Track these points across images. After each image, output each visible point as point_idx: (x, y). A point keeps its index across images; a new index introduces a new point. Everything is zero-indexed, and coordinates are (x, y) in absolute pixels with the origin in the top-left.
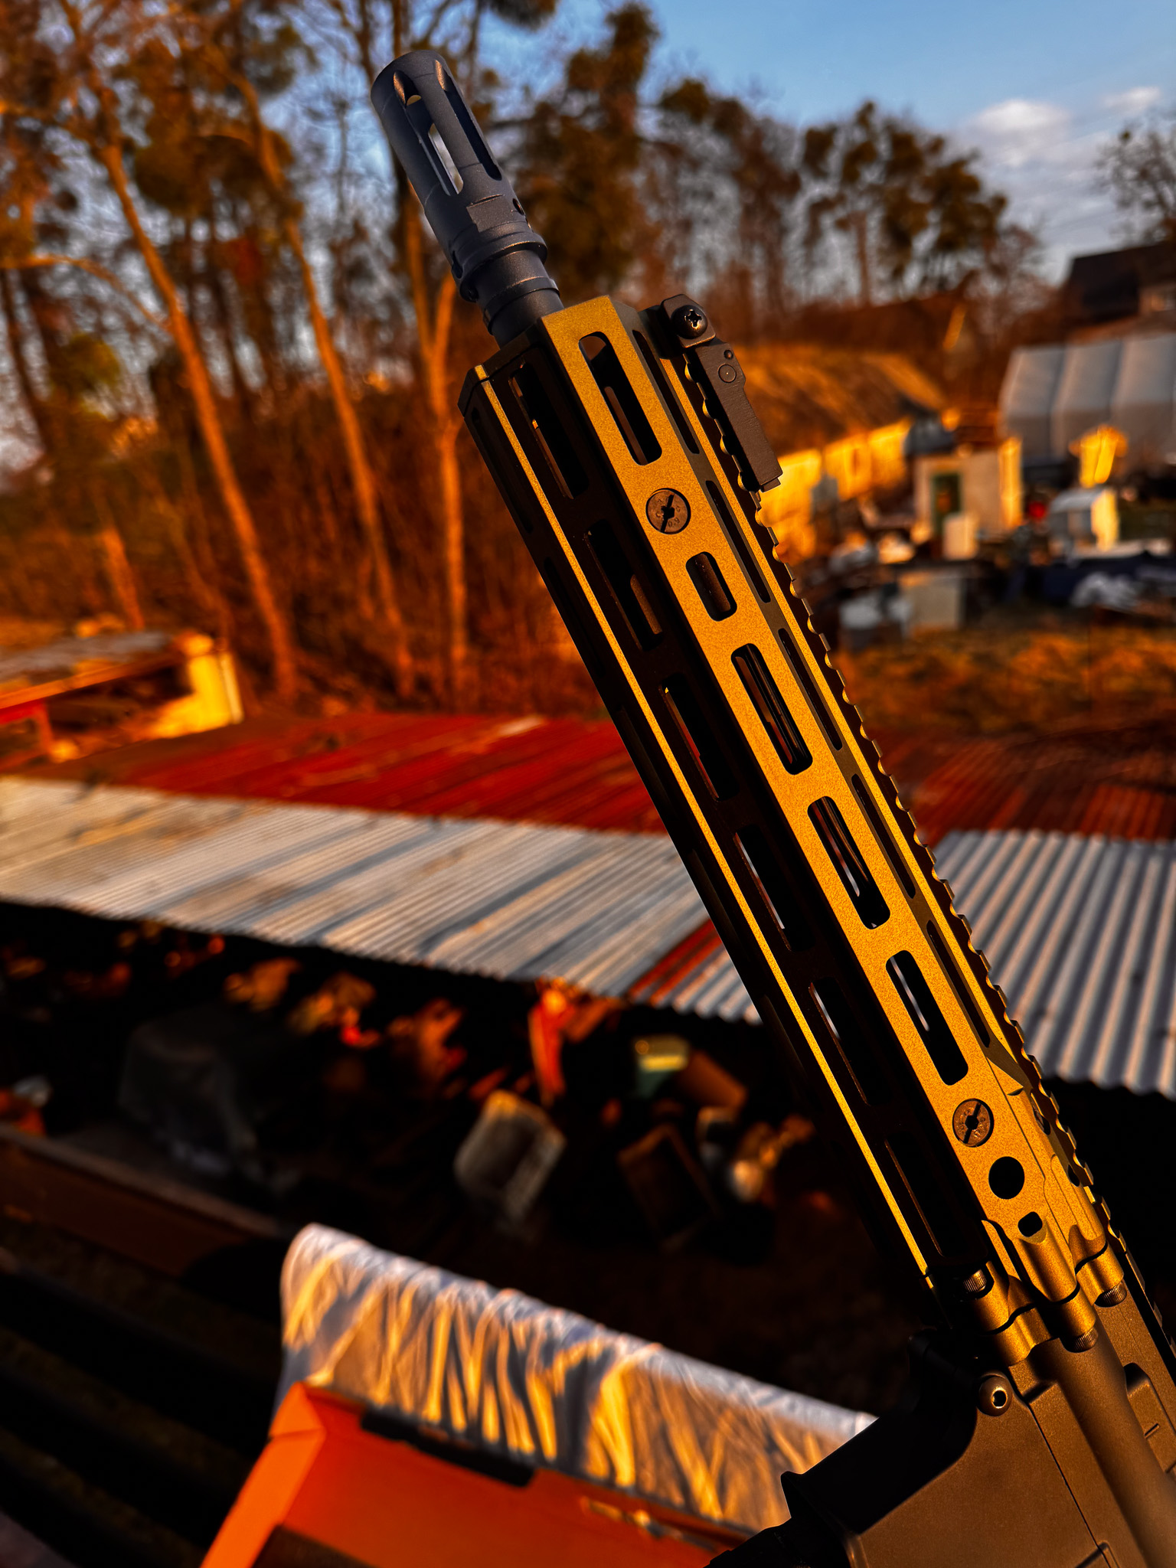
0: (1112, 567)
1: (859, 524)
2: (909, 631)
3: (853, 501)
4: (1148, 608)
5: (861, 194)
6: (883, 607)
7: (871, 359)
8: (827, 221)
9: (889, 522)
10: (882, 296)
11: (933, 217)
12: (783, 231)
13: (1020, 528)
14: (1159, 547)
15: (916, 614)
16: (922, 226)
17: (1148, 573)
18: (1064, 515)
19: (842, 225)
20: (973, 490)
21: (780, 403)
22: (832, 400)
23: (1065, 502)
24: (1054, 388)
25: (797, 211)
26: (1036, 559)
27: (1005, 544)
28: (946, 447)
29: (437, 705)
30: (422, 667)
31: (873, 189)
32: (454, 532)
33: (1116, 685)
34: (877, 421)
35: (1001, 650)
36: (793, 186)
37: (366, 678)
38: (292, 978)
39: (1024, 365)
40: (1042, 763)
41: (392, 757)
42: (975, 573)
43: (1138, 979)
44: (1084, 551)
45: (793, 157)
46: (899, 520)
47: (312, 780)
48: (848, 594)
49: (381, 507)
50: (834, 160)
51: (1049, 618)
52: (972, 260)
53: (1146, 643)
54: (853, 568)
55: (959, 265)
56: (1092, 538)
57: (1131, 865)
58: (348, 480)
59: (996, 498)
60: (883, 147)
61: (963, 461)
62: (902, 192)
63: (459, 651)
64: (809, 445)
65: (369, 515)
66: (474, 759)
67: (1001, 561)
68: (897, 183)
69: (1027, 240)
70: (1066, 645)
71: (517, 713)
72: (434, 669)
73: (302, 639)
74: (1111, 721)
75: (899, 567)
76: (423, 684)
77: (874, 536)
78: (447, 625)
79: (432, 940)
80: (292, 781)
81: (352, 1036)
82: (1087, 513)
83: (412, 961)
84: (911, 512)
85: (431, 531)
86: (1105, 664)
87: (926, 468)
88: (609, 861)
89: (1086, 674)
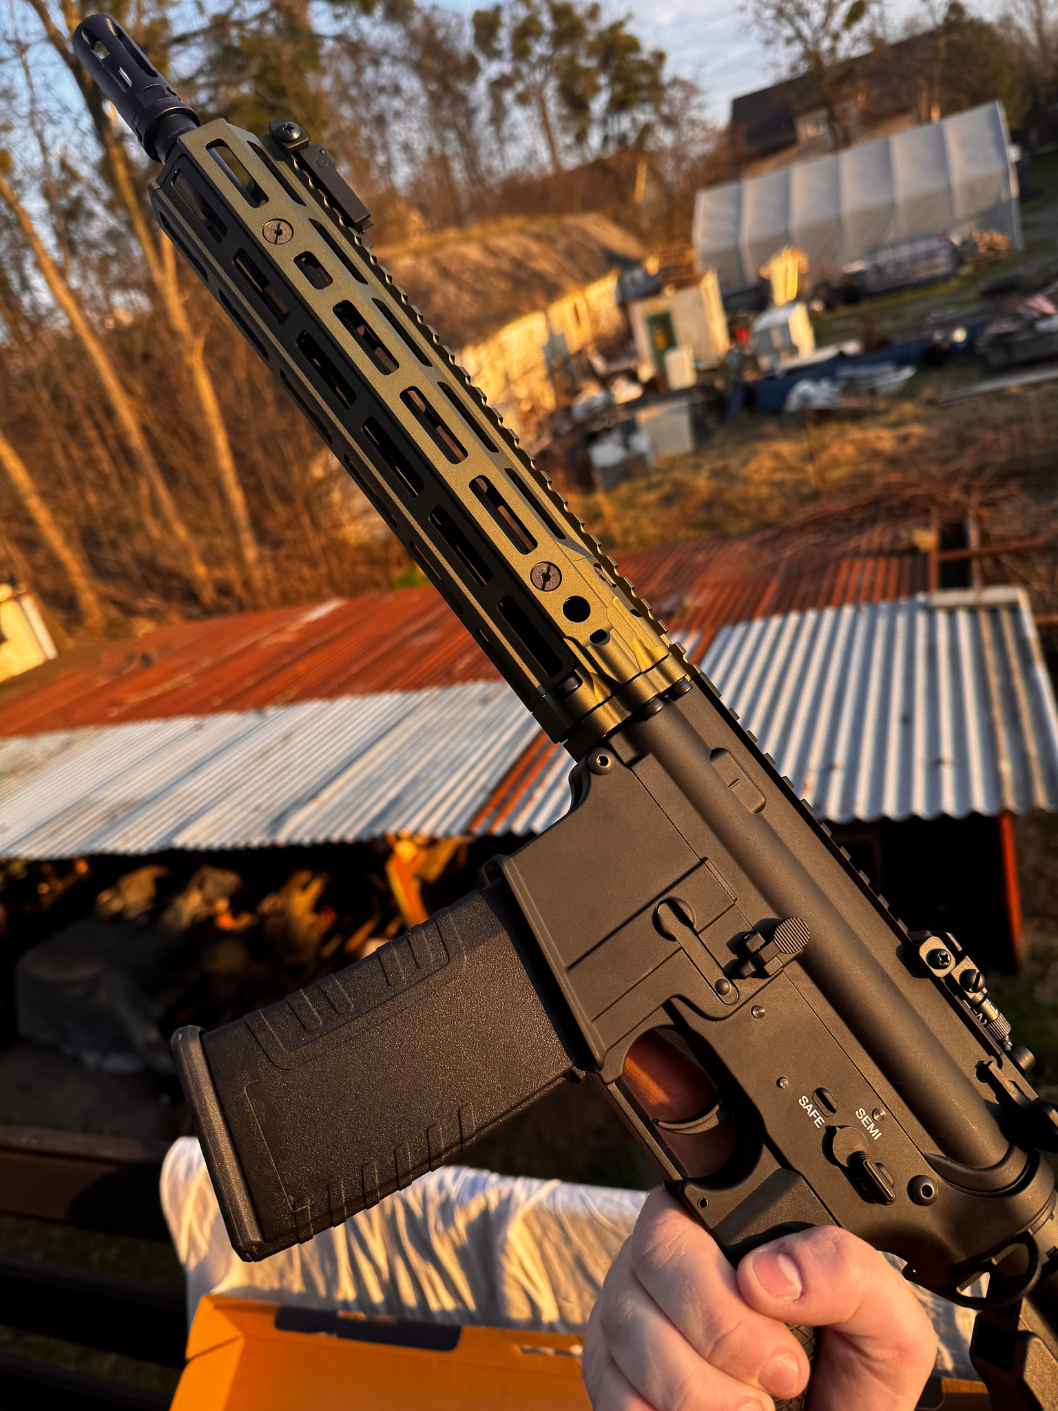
0: (814, 372)
1: (591, 373)
2: (652, 461)
3: (581, 352)
4: (852, 403)
5: (533, 67)
6: (626, 445)
7: (571, 220)
8: (509, 97)
9: (615, 367)
10: (571, 161)
11: (603, 80)
12: (471, 113)
13: (730, 351)
14: (852, 347)
15: (654, 446)
16: (596, 89)
17: (846, 372)
18: (766, 332)
19: (522, 99)
20: (683, 325)
21: (501, 273)
22: (544, 265)
23: (764, 321)
24: (737, 221)
25: (479, 91)
26: (750, 376)
27: (720, 369)
28: (653, 290)
29: (241, 607)
30: (218, 573)
31: (544, 60)
32: (221, 441)
33: (836, 474)
34: (588, 278)
35: (734, 463)
36: (471, 69)
37: (167, 594)
38: (158, 882)
39: (706, 203)
40: (788, 553)
41: (207, 662)
42: (699, 398)
43: (907, 720)
44: (788, 363)
45: (466, 41)
46: (625, 364)
47: (134, 699)
48: (593, 438)
49: (145, 430)
50: (504, 39)
51: (770, 427)
52: (644, 115)
53: (855, 433)
54: (593, 414)
55: (634, 121)
56: (793, 350)
57: (882, 624)
58: (109, 411)
59: (706, 330)
60: (546, 20)
61: (671, 300)
62: (571, 60)
63: (251, 553)
64: (534, 308)
65: (136, 440)
66: (287, 649)
67: (719, 384)
68: (566, 51)
69: (690, 89)
70: (786, 448)
71: (317, 598)
72: (231, 573)
73: (99, 570)
74: (840, 505)
75: (632, 405)
76: (223, 589)
77: (605, 382)
78: (234, 529)
79: (278, 822)
80: (115, 704)
81: (226, 922)
82: (785, 327)
83: (263, 842)
84: (634, 354)
85: (198, 443)
86: (824, 458)
87: (640, 311)
88: (428, 715)
89: (810, 468)
